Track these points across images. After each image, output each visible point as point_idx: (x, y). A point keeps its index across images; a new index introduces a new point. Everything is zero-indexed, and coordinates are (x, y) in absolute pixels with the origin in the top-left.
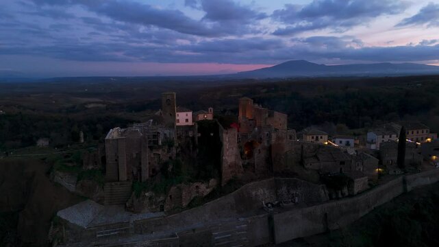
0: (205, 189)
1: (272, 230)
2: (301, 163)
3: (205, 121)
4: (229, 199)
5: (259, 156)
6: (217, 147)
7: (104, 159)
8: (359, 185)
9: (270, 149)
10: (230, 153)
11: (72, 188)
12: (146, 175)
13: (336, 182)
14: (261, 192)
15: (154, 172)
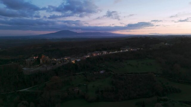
0: (38, 65)
1: (46, 69)
2: (50, 62)
3: (37, 58)
4: (42, 66)
5: (45, 61)
6: (39, 61)
7: (26, 63)
8: (57, 64)
9: (46, 61)
10: (41, 62)
11: (23, 66)
12: (31, 64)
13: (54, 64)
14: (45, 66)
15: (32, 64)
